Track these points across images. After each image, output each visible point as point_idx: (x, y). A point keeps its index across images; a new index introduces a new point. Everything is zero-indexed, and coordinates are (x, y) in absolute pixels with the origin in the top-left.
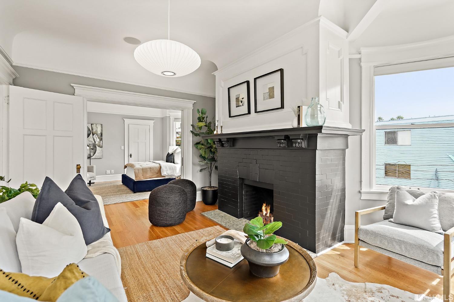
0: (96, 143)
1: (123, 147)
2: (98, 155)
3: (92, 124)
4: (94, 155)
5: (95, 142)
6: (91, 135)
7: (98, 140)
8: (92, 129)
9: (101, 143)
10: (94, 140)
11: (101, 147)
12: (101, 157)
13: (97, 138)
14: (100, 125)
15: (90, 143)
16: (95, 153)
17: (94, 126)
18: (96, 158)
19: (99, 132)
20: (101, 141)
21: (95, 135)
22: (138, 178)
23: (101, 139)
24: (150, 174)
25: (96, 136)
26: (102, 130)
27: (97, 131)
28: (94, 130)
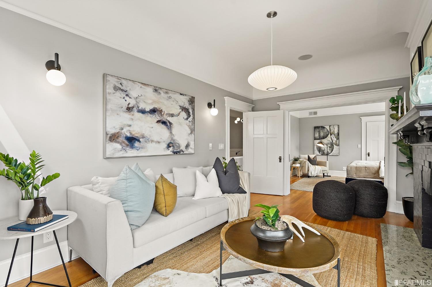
0: (334, 142)
1: (359, 146)
2: (335, 152)
3: (330, 126)
4: (331, 153)
5: (332, 141)
6: (329, 135)
7: (335, 139)
8: (330, 130)
9: (338, 142)
10: (332, 139)
11: (338, 145)
12: (337, 155)
13: (334, 138)
14: (337, 126)
15: (328, 142)
16: (332, 151)
17: (332, 128)
18: (334, 155)
19: (336, 132)
20: (338, 140)
21: (332, 135)
22: (350, 175)
23: (338, 139)
24: (364, 174)
25: (334, 136)
26: (339, 130)
27: (334, 131)
28: (332, 131)
